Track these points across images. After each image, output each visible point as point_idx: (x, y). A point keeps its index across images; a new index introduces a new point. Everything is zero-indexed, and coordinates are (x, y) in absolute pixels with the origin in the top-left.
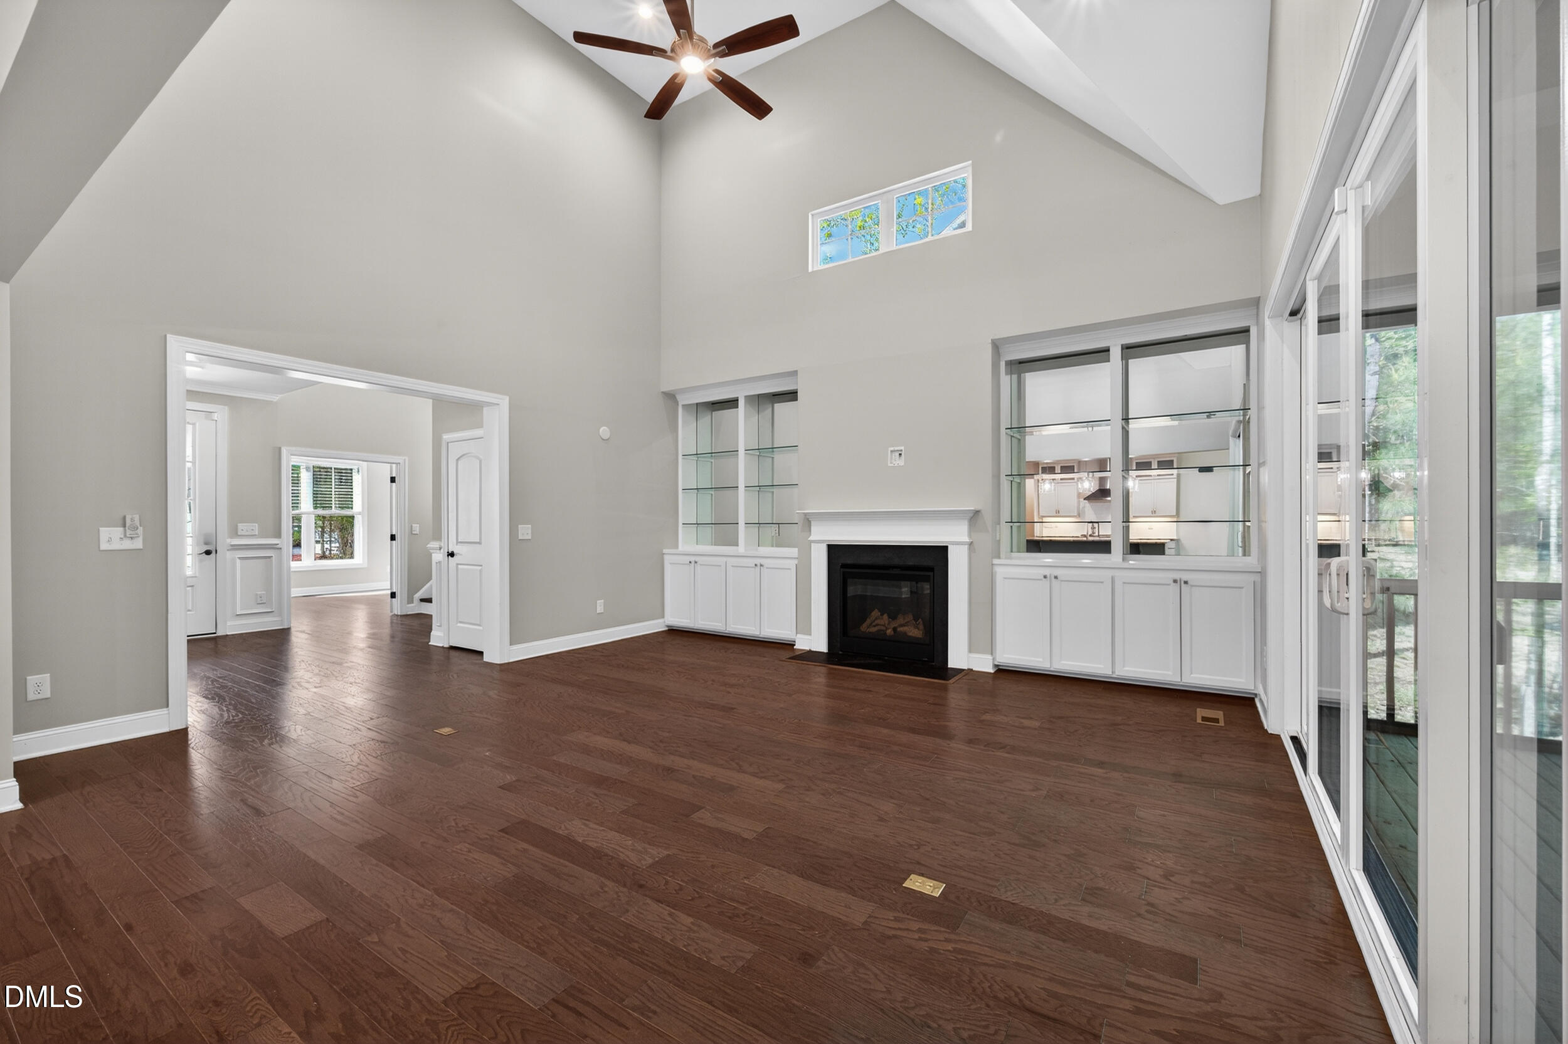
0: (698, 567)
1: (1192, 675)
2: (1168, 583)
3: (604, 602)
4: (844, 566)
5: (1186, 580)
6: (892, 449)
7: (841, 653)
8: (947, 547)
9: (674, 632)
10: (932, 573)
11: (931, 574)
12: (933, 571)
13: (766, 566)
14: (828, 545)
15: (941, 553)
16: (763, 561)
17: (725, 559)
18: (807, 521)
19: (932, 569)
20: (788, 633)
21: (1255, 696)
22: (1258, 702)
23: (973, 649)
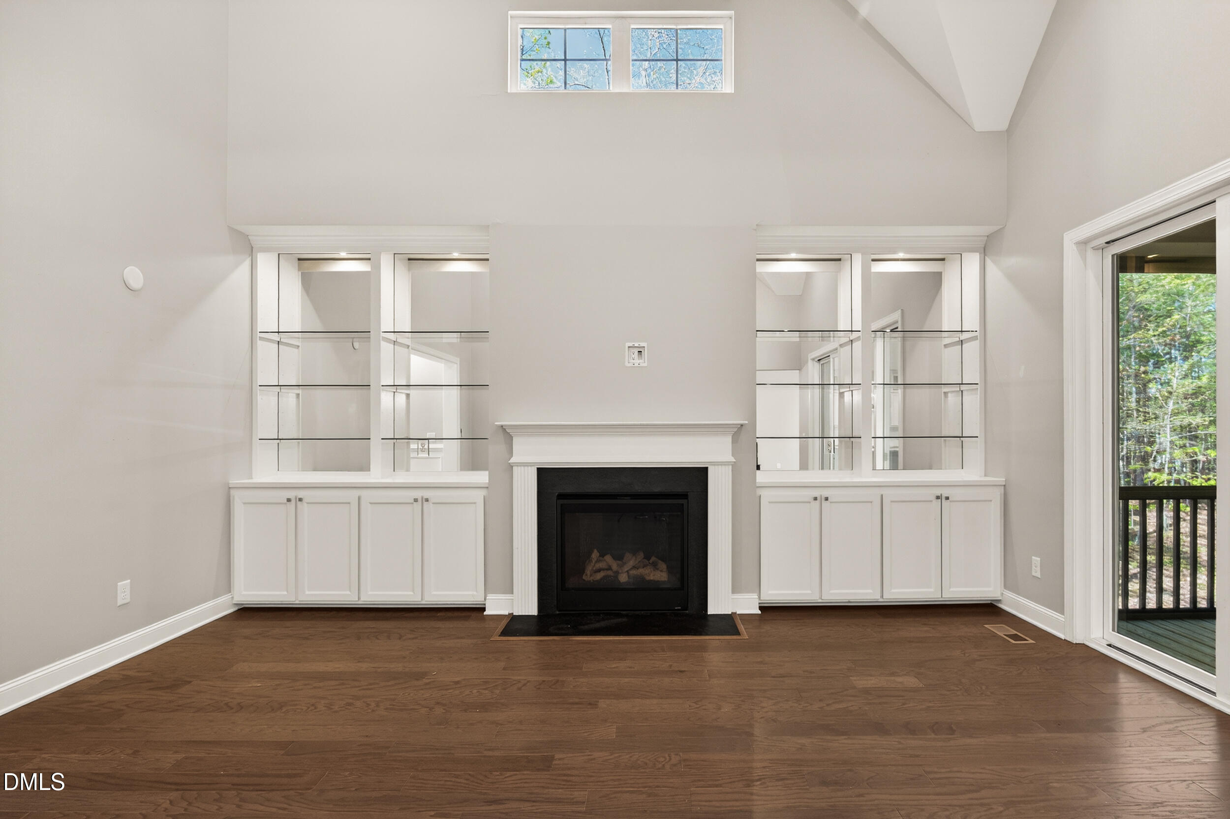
0: (304, 508)
1: (951, 589)
2: (931, 499)
3: (131, 582)
4: (561, 496)
5: (947, 496)
6: (631, 345)
7: (558, 612)
8: (707, 468)
9: (246, 613)
10: (686, 500)
11: (684, 501)
12: (687, 499)
13: (432, 500)
14: (538, 469)
15: (699, 475)
16: (427, 494)
17: (356, 493)
18: (507, 434)
19: (685, 496)
20: (471, 593)
21: (999, 601)
22: (1003, 606)
23: (736, 588)
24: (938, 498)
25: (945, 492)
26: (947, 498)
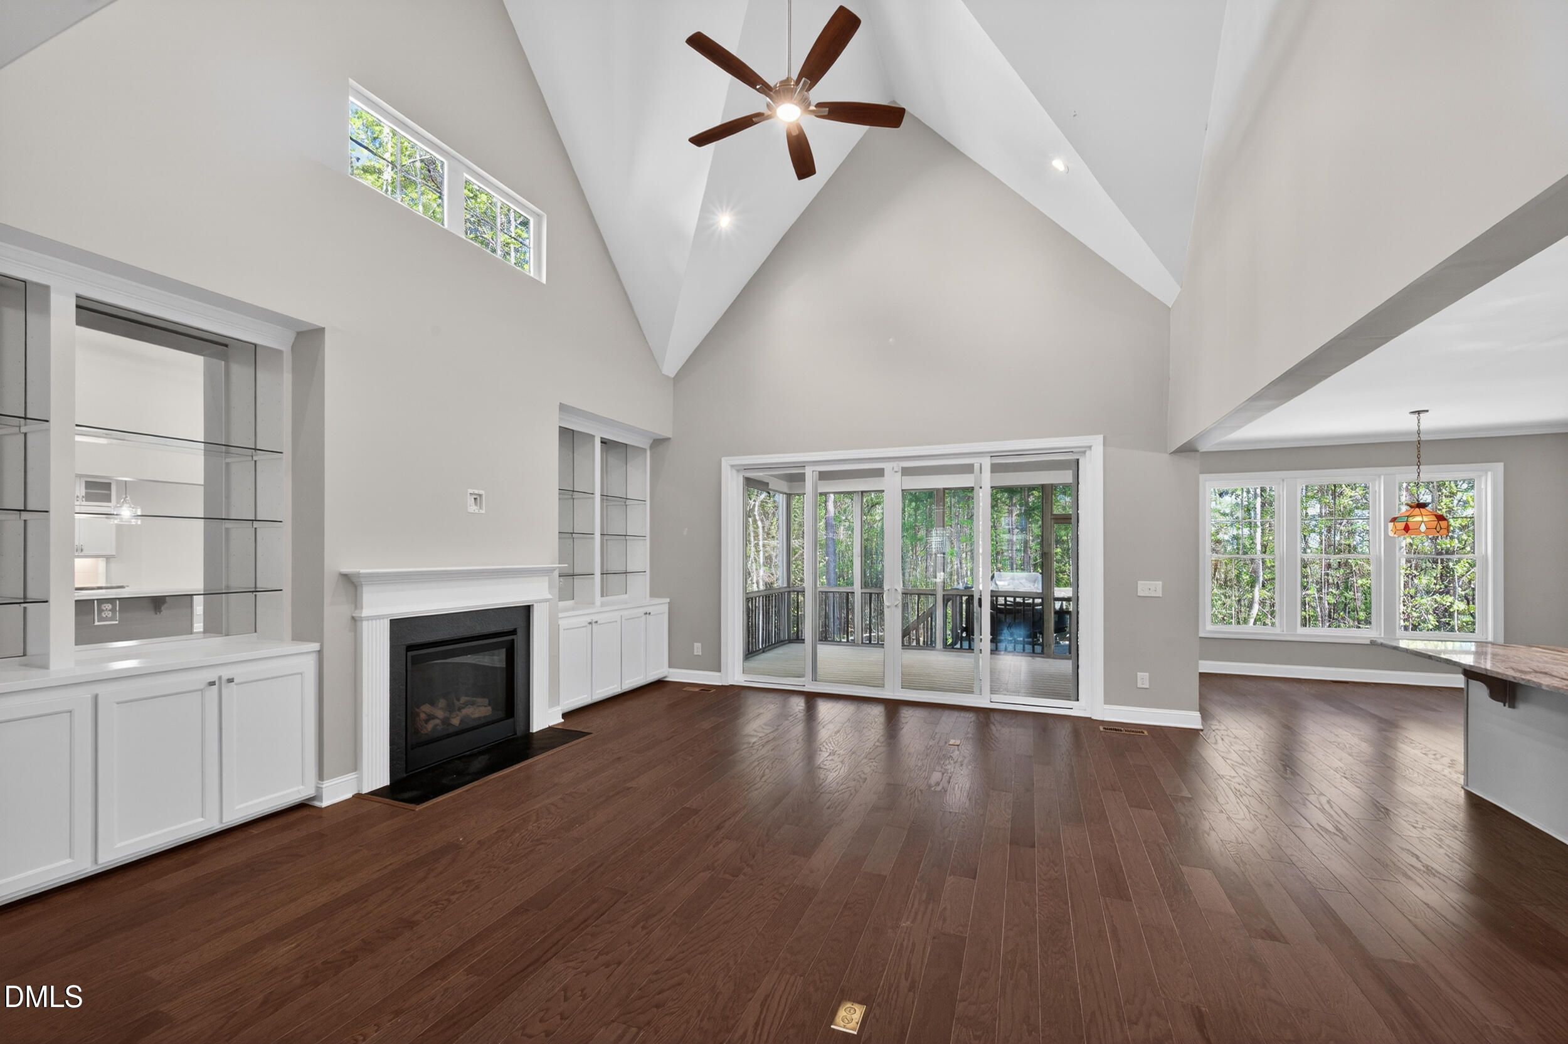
4: (411, 648)
6: (471, 491)
7: (405, 775)
8: (532, 606)
10: (515, 636)
14: (391, 621)
19: (515, 632)
20: (295, 789)
21: (665, 677)
22: (668, 679)
24: (645, 614)
25: (648, 610)
26: (649, 614)
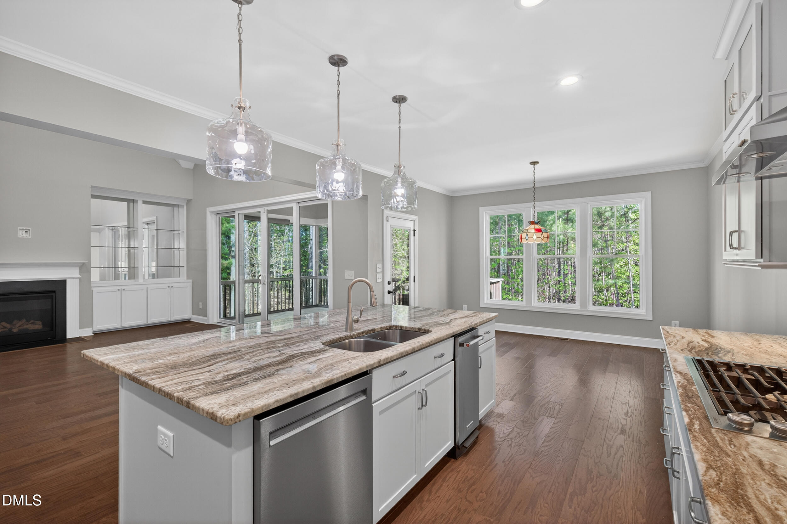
1: (174, 317)
2: (166, 288)
8: (66, 280)
10: (55, 294)
15: (63, 283)
19: (54, 292)
21: (190, 319)
22: (192, 320)
23: (82, 326)
24: (169, 287)
25: (171, 285)
26: (172, 287)
